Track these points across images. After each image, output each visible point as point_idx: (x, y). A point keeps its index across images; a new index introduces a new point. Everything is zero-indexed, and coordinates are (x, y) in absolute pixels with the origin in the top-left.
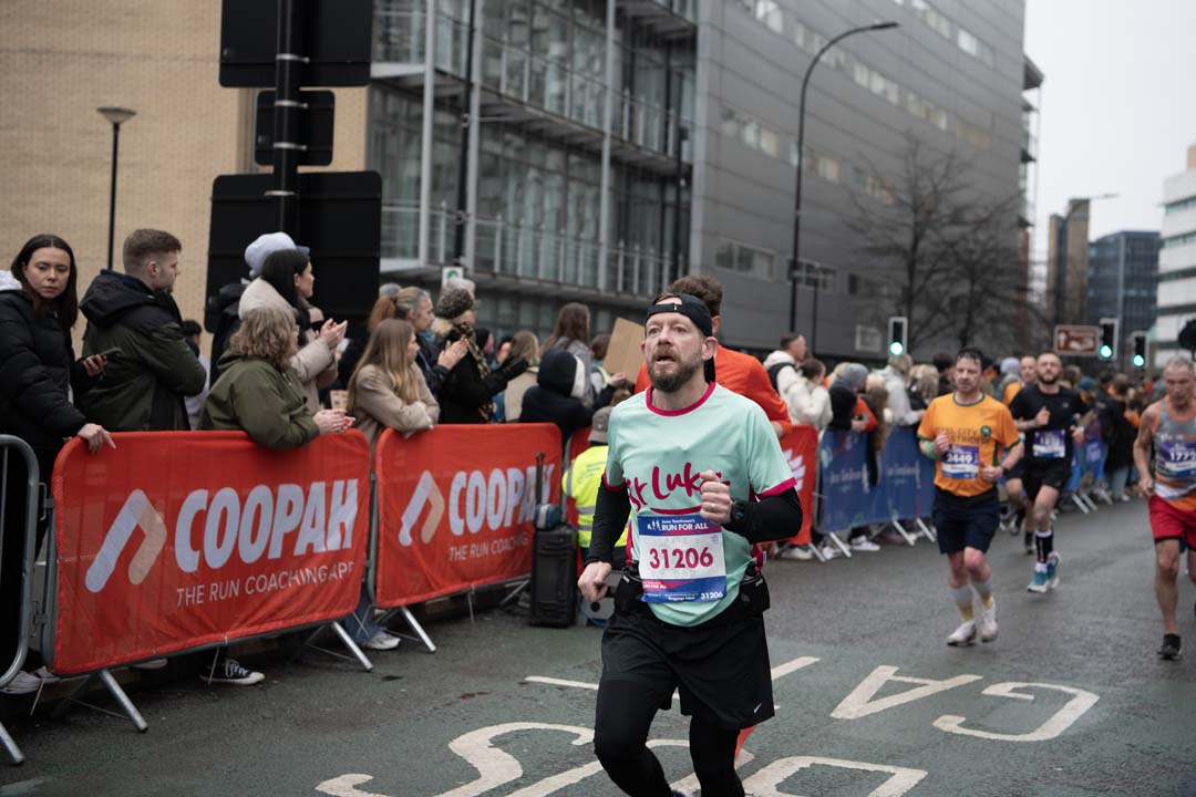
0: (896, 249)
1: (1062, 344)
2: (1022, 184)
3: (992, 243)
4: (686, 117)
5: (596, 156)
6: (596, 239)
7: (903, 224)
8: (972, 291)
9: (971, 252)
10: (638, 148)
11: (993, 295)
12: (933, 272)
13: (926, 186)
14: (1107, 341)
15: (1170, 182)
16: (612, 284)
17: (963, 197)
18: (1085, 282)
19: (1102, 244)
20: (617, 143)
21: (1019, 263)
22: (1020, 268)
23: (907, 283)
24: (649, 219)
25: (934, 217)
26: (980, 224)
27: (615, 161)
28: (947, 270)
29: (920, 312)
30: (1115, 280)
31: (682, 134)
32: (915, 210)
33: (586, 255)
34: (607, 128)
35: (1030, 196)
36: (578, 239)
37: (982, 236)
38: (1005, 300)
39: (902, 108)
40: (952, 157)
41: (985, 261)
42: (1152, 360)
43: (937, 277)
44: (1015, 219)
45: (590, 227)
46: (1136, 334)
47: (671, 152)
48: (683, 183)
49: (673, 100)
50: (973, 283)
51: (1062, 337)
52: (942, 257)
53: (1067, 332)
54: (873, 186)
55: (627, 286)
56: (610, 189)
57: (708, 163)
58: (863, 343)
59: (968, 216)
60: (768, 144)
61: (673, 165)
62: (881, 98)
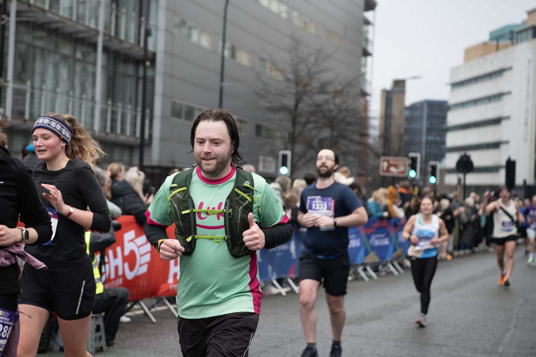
0: (284, 108)
1: (385, 168)
2: (363, 70)
3: (344, 106)
4: (152, 22)
5: (94, 46)
6: (93, 99)
7: (289, 93)
8: (332, 136)
9: (331, 111)
10: (121, 41)
11: (344, 137)
12: (307, 123)
13: (303, 70)
14: (413, 167)
15: (454, 70)
16: (104, 127)
17: (326, 76)
18: (402, 130)
19: (413, 107)
20: (107, 38)
21: (361, 118)
22: (363, 122)
23: (291, 130)
24: (129, 87)
25: (308, 88)
26: (337, 93)
27: (106, 49)
28: (315, 122)
29: (299, 148)
30: (421, 130)
31: (148, 33)
32: (297, 83)
33: (86, 108)
34: (101, 28)
35: (368, 77)
36: (81, 99)
37: (338, 101)
38: (351, 140)
39: (289, 20)
40: (319, 51)
41: (340, 117)
42: (442, 179)
43: (310, 126)
44: (358, 91)
45: (89, 91)
46: (432, 163)
47: (142, 44)
48: (148, 63)
49: (144, 12)
50: (333, 130)
51: (385, 164)
52: (312, 114)
53: (388, 161)
54: (271, 69)
55: (113, 129)
56: (103, 67)
57: (166, 52)
58: (264, 167)
59: (330, 88)
60: (205, 42)
61: (142, 53)
62: (278, 15)
